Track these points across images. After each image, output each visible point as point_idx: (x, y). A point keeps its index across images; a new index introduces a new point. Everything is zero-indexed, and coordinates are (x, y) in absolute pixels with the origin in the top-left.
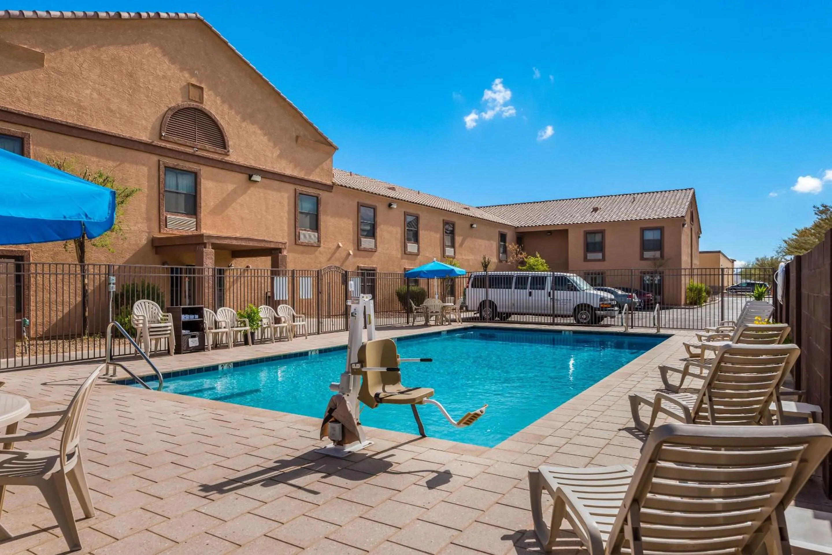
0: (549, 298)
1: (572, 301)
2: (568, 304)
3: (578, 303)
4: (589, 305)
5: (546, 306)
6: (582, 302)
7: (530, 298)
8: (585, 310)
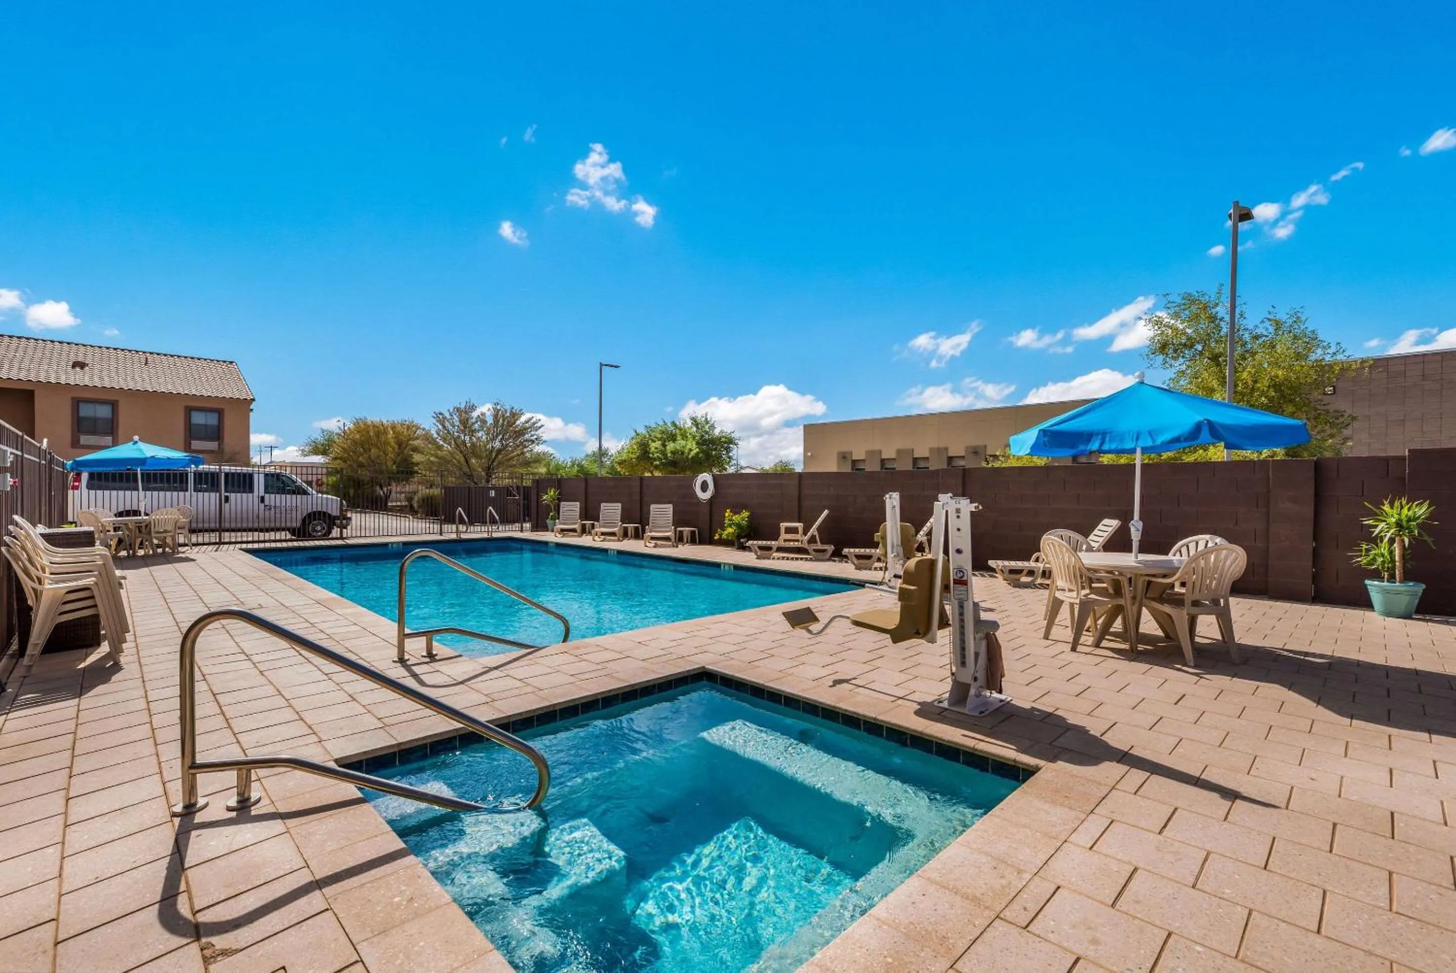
0: (262, 506)
1: (299, 509)
2: (294, 513)
3: (310, 511)
4: (324, 513)
5: (255, 516)
6: (315, 510)
7: (227, 505)
8: (320, 519)
